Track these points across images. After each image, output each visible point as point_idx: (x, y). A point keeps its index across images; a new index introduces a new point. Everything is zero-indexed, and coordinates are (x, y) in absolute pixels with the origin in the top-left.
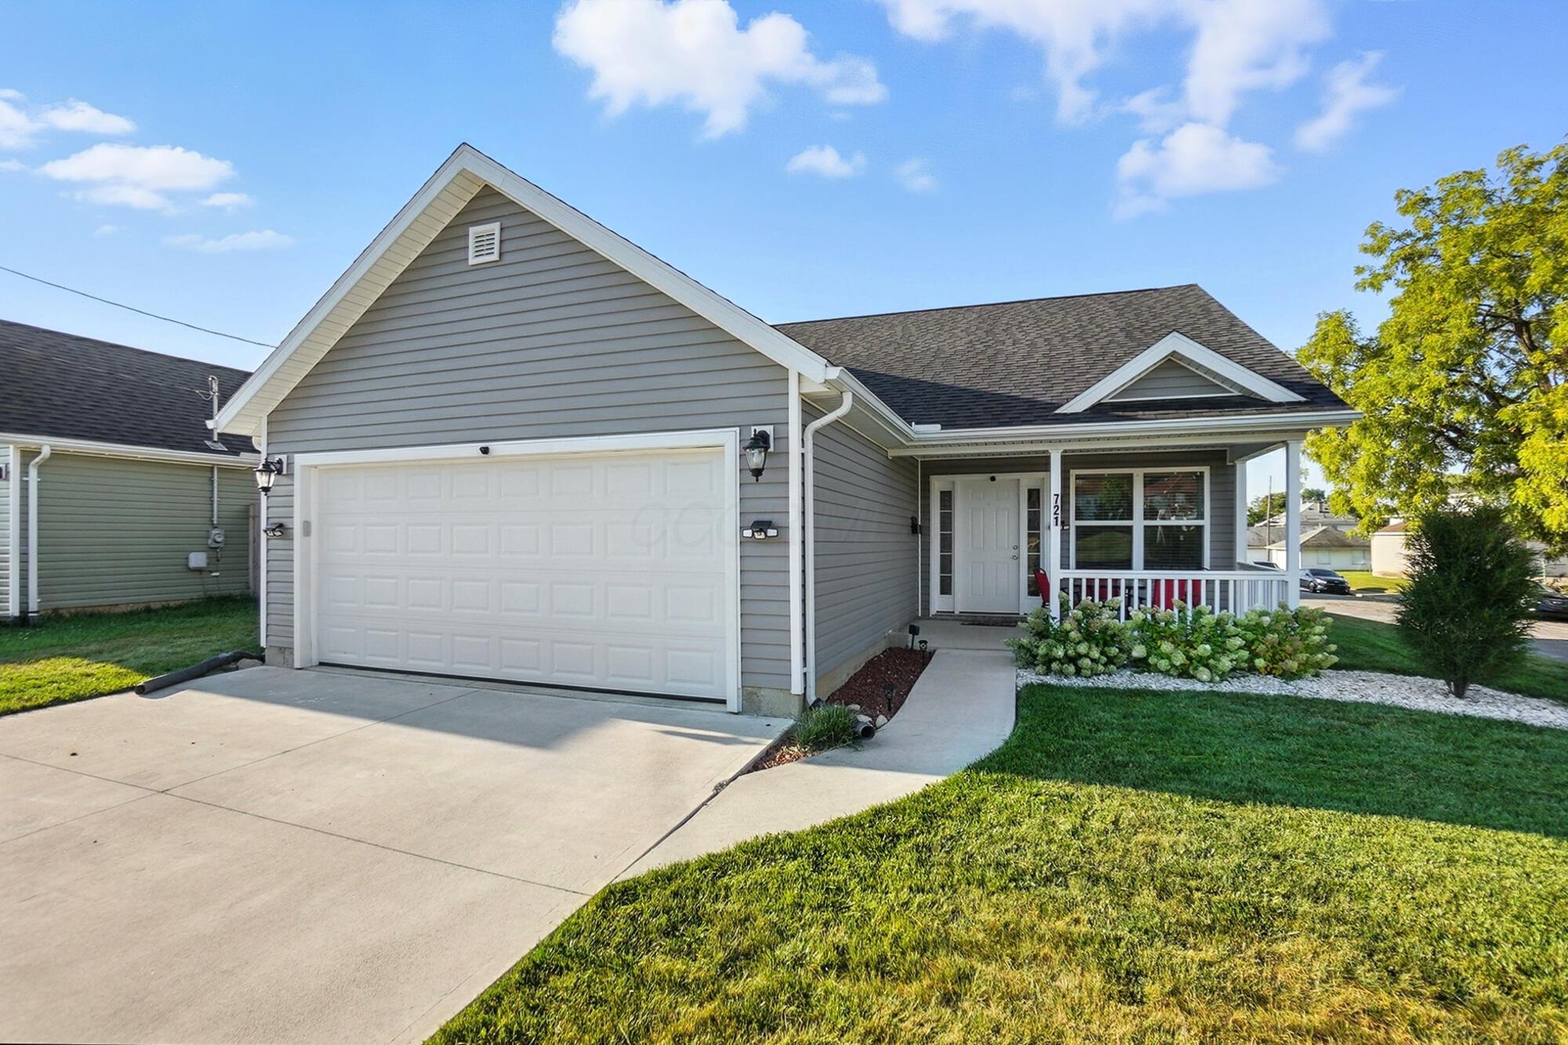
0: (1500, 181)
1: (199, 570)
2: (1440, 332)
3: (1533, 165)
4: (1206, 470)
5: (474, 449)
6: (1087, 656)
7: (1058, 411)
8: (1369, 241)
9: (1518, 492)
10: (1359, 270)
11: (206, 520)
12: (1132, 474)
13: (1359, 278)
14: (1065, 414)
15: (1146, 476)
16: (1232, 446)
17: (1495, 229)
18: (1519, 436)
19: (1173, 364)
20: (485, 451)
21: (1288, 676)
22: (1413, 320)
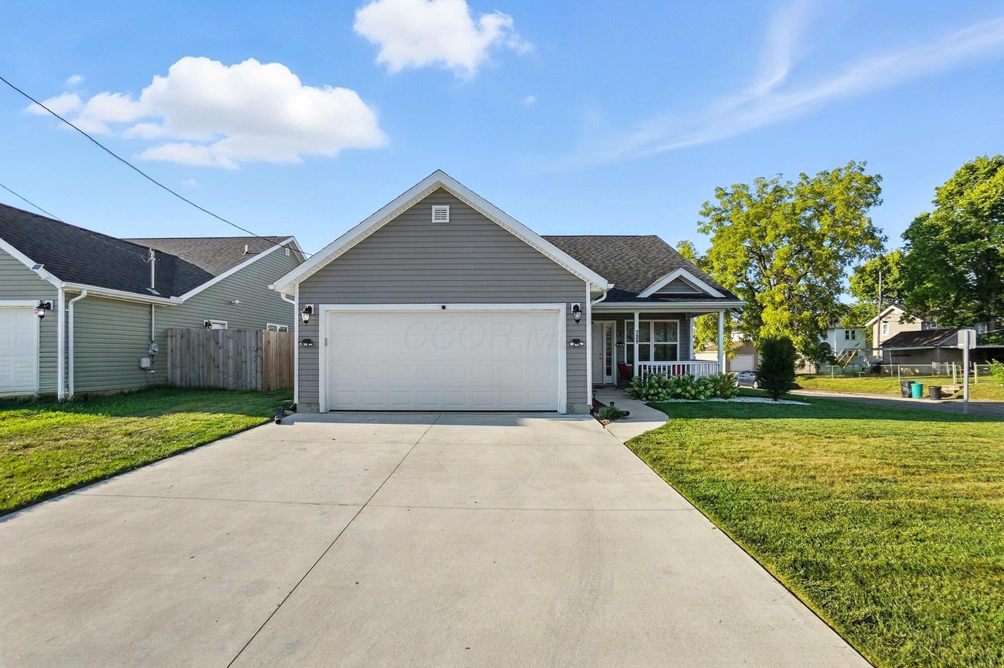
0: (753, 190)
1: (145, 369)
2: (734, 257)
3: (765, 186)
4: (678, 321)
5: (438, 307)
6: (661, 393)
7: (638, 297)
8: (703, 209)
9: (761, 332)
10: (699, 223)
11: (147, 338)
12: (649, 323)
13: (699, 227)
14: (641, 298)
15: (655, 323)
16: (688, 313)
17: (754, 214)
18: (762, 308)
19: (680, 280)
20: (444, 307)
21: (726, 397)
22: (723, 251)
